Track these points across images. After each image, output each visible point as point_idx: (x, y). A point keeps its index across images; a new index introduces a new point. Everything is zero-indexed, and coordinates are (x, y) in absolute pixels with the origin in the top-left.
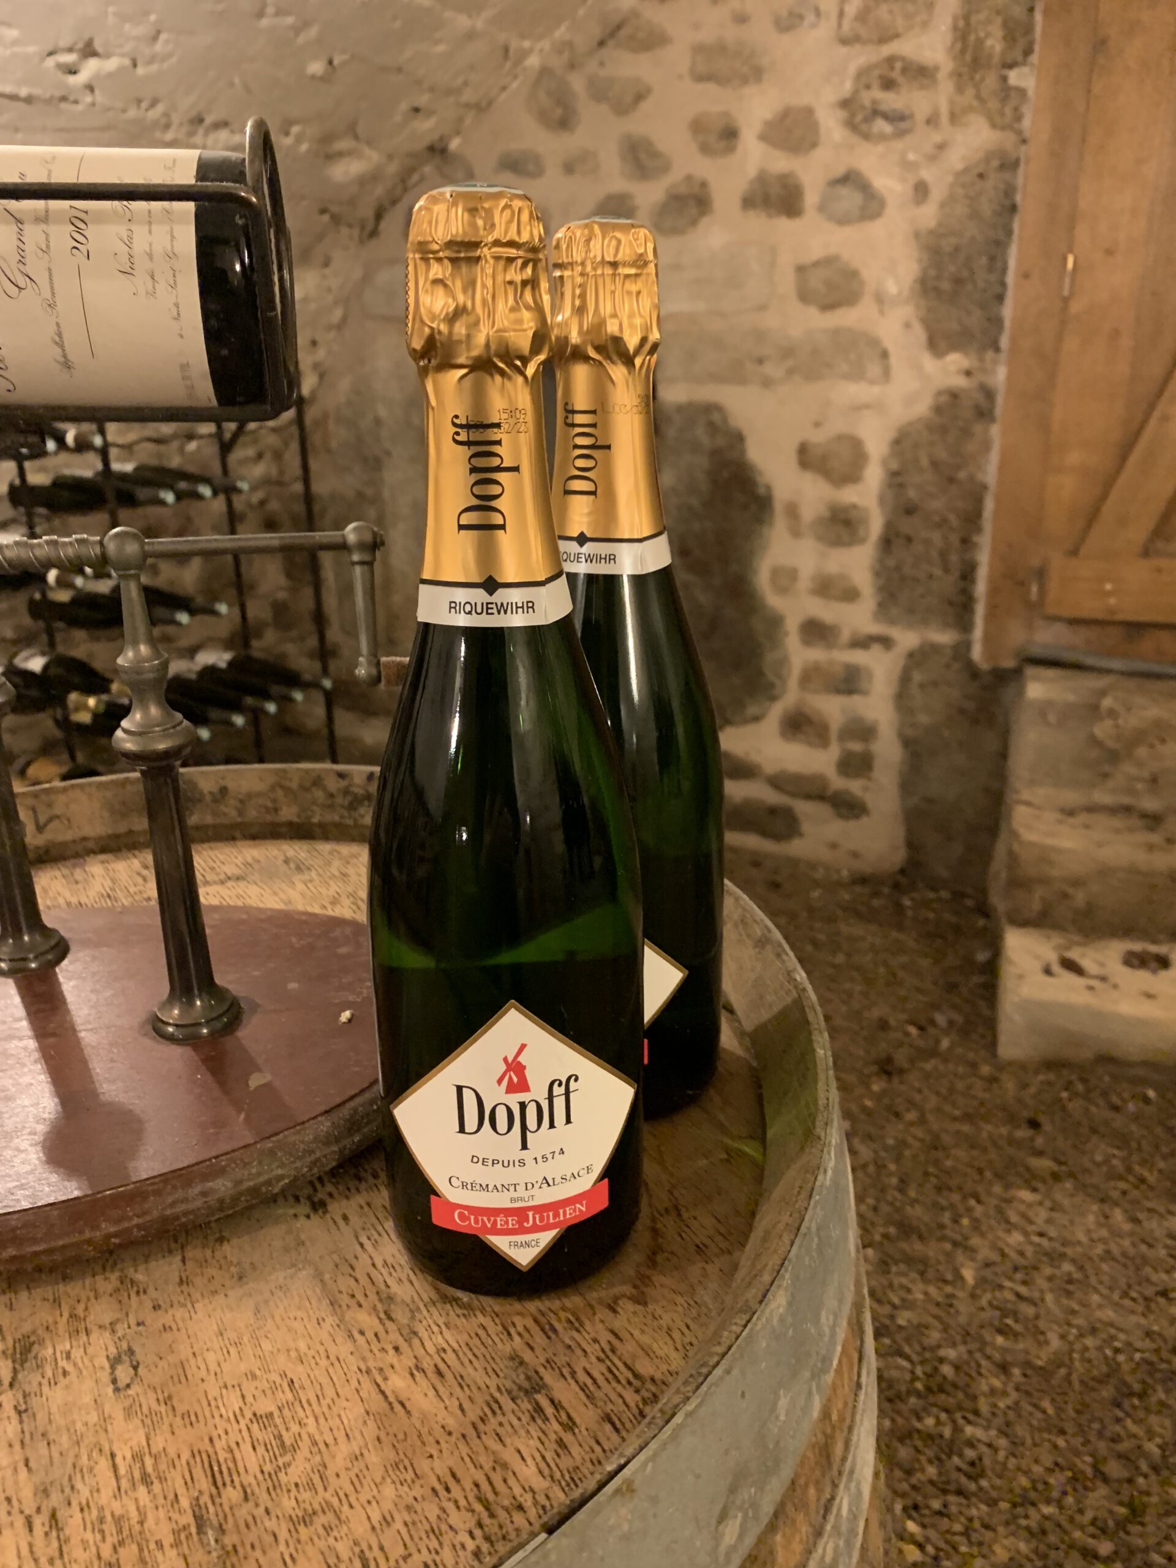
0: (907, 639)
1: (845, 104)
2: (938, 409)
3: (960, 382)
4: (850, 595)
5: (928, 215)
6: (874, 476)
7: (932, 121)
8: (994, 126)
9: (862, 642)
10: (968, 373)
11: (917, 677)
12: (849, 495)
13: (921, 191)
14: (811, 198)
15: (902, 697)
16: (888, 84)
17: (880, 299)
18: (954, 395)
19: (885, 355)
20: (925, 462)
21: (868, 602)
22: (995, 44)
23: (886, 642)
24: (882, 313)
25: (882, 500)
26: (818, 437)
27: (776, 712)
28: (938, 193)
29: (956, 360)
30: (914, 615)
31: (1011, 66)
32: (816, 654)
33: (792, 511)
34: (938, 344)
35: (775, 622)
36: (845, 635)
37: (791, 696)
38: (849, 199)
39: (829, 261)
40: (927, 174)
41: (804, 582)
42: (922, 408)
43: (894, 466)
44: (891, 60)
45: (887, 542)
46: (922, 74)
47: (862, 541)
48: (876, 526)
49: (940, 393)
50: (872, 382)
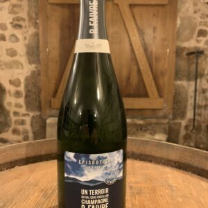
0: (32, 114)
1: (11, 23)
2: (32, 74)
3: (35, 69)
4: (21, 107)
5: (27, 42)
6: (23, 85)
7: (26, 27)
8: (35, 28)
9: (24, 115)
11: (34, 121)
12: (19, 89)
13: (25, 38)
14: (7, 38)
15: (32, 125)
16: (18, 21)
17: (20, 55)
18: (34, 71)
19: (22, 65)
20: (31, 83)
21: (24, 108)
23: (28, 115)
24: (21, 58)
25: (24, 90)
26: (12, 79)
27: (11, 129)
28: (28, 38)
29: (34, 66)
30: (32, 110)
32: (17, 118)
33: (9, 92)
34: (30, 63)
35: (8, 112)
36: (21, 114)
37: (13, 126)
38: (14, 39)
39: (11, 49)
40: (26, 35)
41: (13, 105)
42: (29, 74)
43: (26, 84)
44: (18, 17)
45: (26, 97)
46: (23, 19)
47: (22, 97)
48: (24, 94)
49: (32, 71)
50: (20, 69)
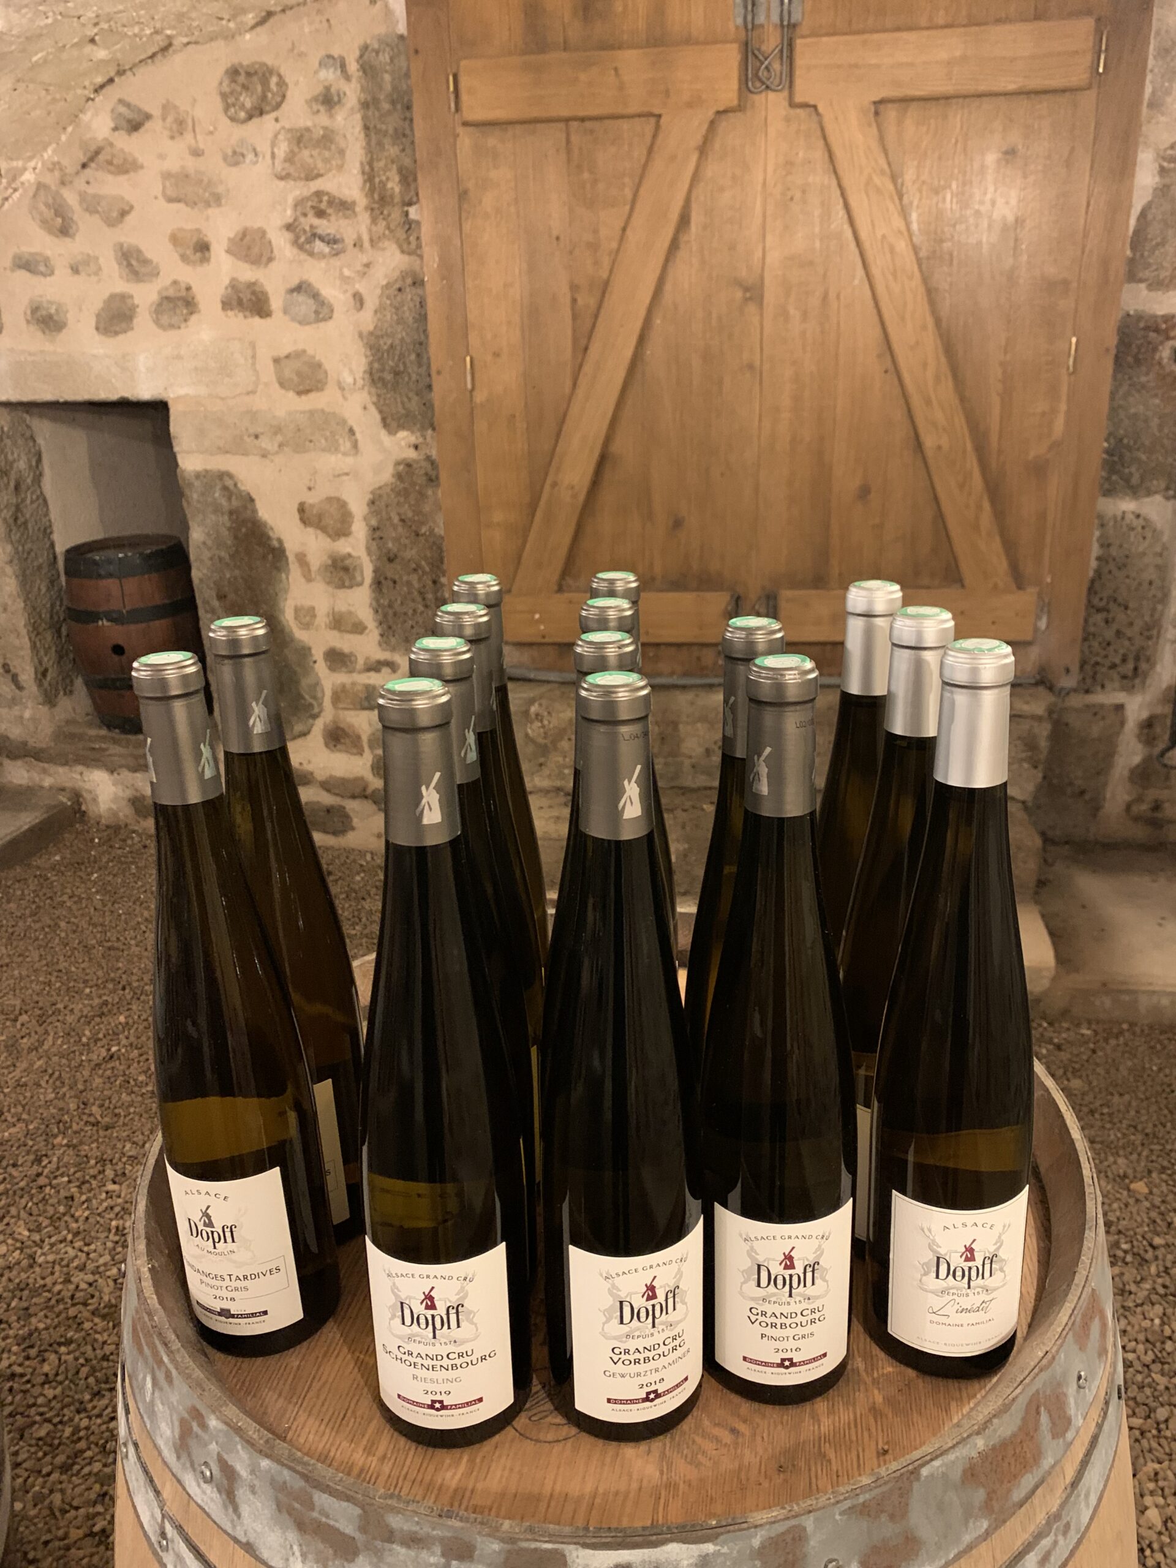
1: (289, 227)
2: (399, 476)
3: (412, 454)
4: (359, 628)
5: (367, 319)
6: (360, 530)
7: (358, 244)
8: (403, 252)
10: (416, 447)
12: (343, 547)
13: (359, 300)
14: (276, 303)
16: (321, 214)
17: (341, 386)
18: (409, 465)
19: (352, 431)
20: (396, 520)
21: (373, 633)
22: (394, 185)
23: (392, 665)
24: (345, 398)
25: (368, 549)
26: (312, 499)
27: (318, 726)
28: (371, 303)
29: (405, 437)
31: (410, 204)
32: (342, 678)
33: (302, 559)
34: (390, 422)
35: (305, 652)
36: (361, 662)
37: (328, 714)
38: (305, 304)
39: (299, 354)
40: (360, 287)
41: (322, 619)
42: (387, 476)
43: (374, 522)
44: (319, 194)
45: (378, 584)
46: (345, 207)
47: (360, 584)
48: (368, 571)
49: (398, 463)
50: (345, 454)
